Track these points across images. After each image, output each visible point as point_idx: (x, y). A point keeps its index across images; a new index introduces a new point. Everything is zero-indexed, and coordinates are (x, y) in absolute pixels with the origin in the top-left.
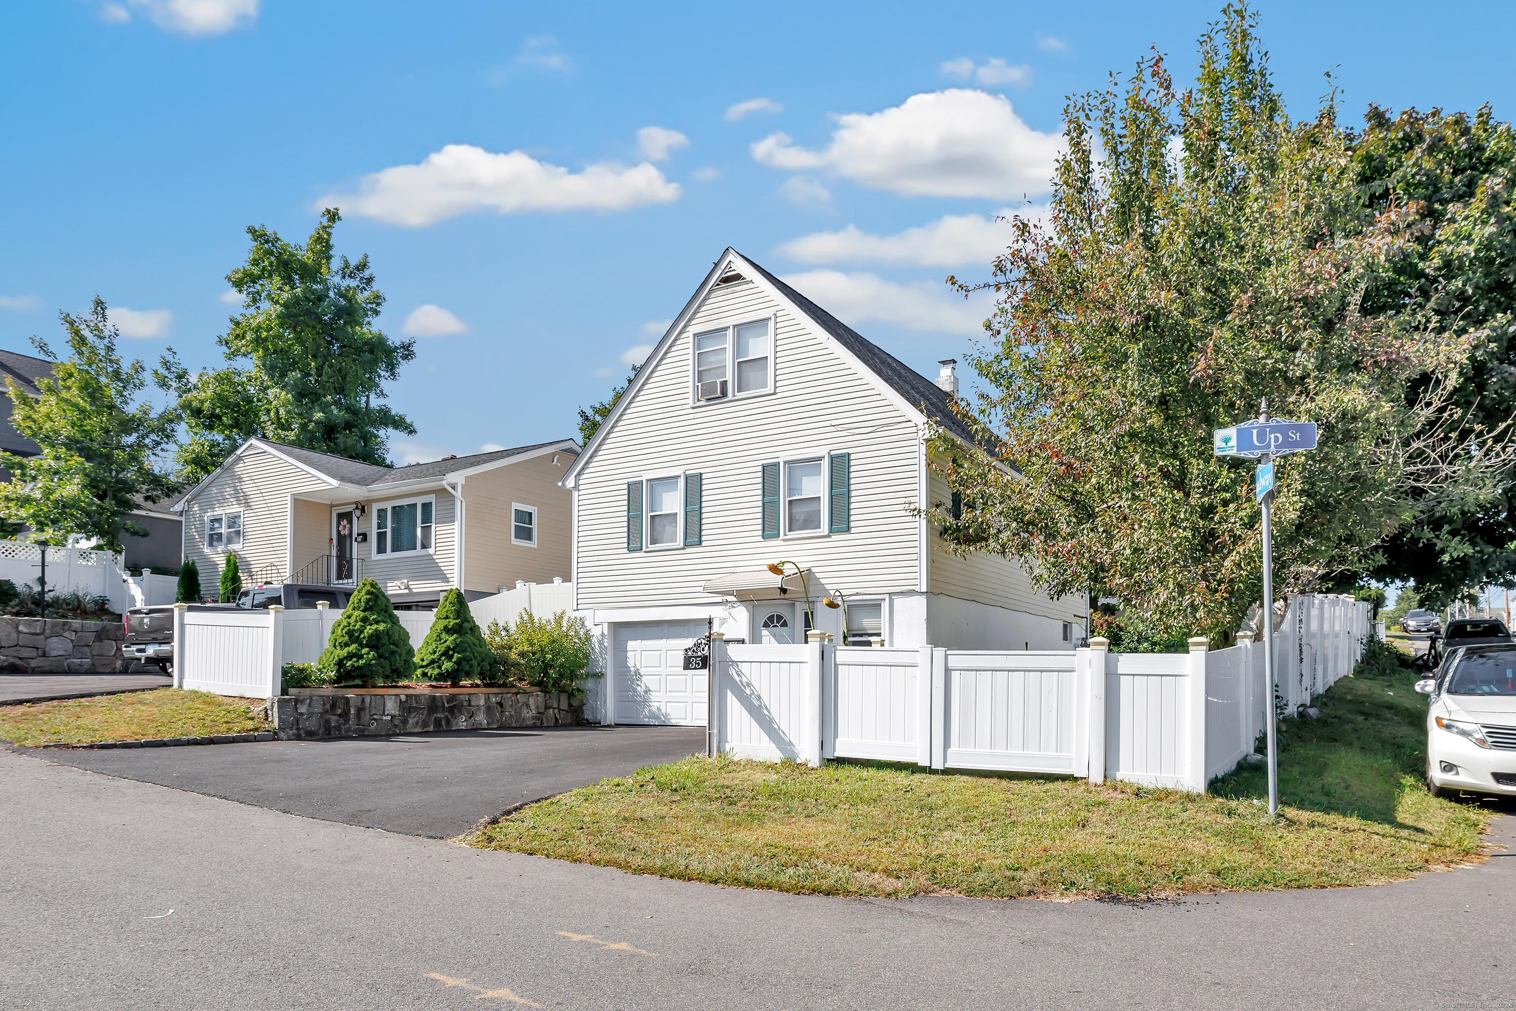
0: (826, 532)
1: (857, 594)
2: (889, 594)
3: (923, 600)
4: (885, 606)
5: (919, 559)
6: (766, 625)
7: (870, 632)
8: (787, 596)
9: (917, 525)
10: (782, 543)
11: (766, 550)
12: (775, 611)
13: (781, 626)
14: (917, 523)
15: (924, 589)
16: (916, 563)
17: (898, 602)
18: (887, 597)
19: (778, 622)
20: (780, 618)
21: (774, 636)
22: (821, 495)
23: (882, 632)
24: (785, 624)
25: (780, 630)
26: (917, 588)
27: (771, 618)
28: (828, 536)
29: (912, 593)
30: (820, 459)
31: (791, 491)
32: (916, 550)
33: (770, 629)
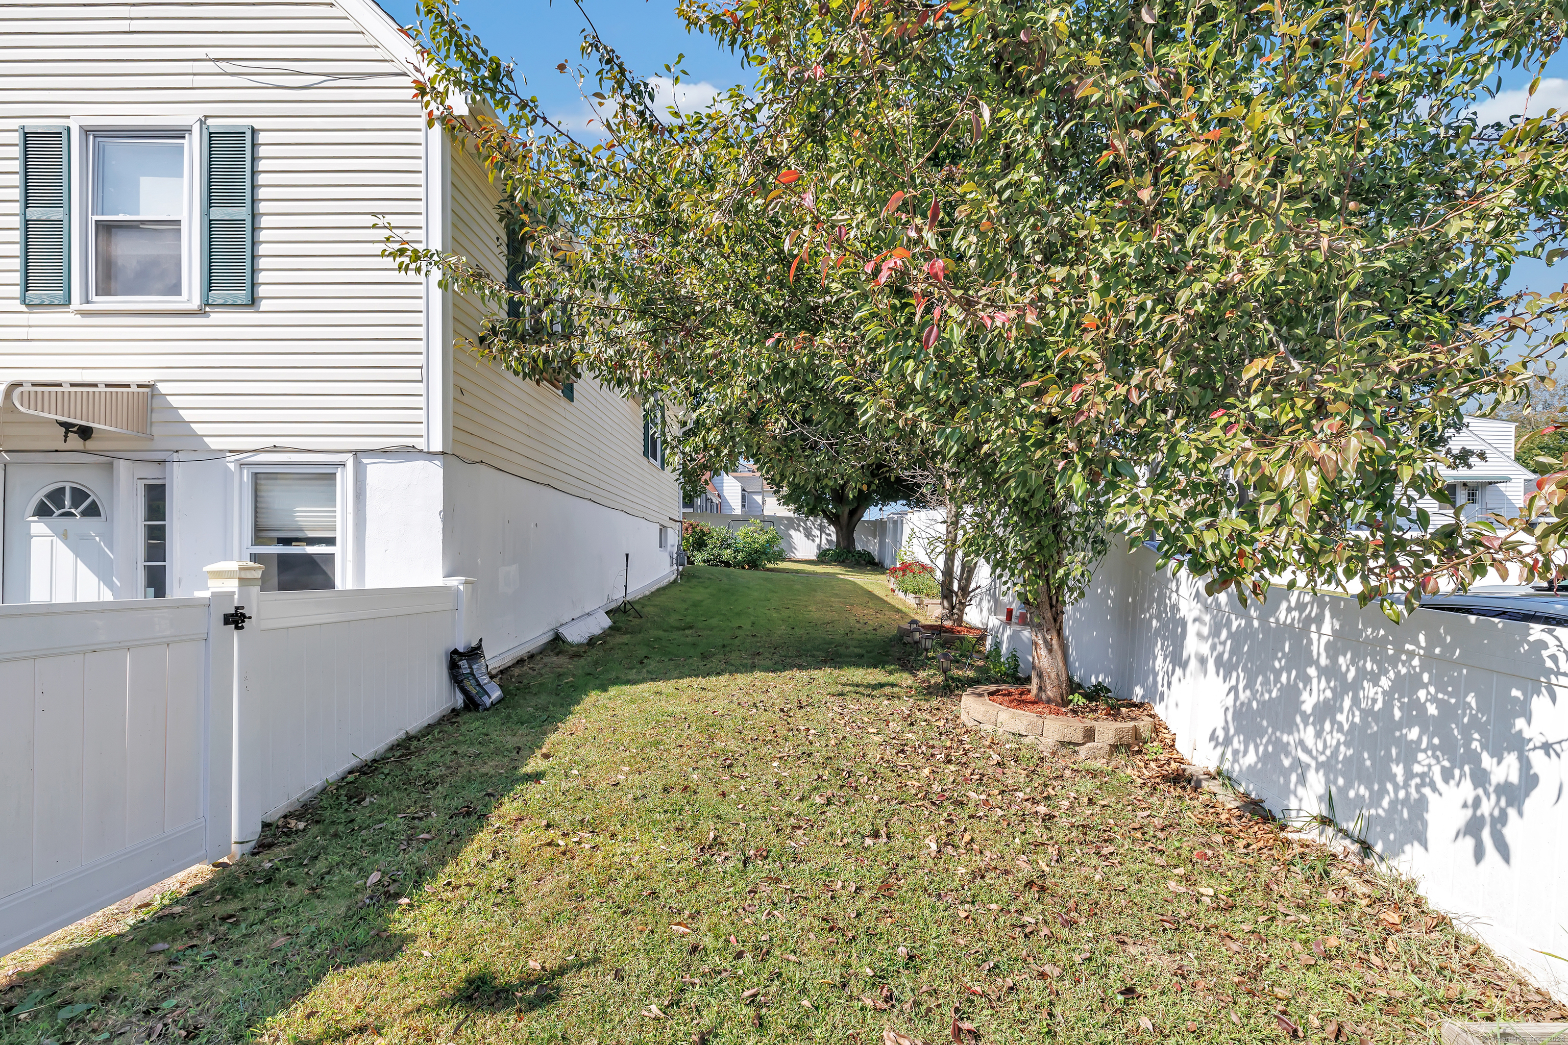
0: (195, 303)
1: (275, 449)
2: (356, 453)
3: (434, 472)
4: (345, 480)
5: (425, 379)
6: (42, 511)
7: (311, 534)
8: (90, 445)
9: (420, 290)
10: (78, 319)
11: (34, 333)
12: (68, 479)
13: (84, 514)
14: (422, 288)
15: (437, 445)
16: (420, 388)
17: (376, 470)
18: (349, 459)
19: (75, 505)
20: (79, 495)
21: (64, 536)
22: (184, 217)
23: (338, 535)
24: (93, 511)
25: (79, 523)
26: (420, 444)
27: (56, 496)
28: (201, 312)
29: (408, 453)
30: (179, 133)
31: (99, 200)
32: (420, 360)
33: (54, 520)
